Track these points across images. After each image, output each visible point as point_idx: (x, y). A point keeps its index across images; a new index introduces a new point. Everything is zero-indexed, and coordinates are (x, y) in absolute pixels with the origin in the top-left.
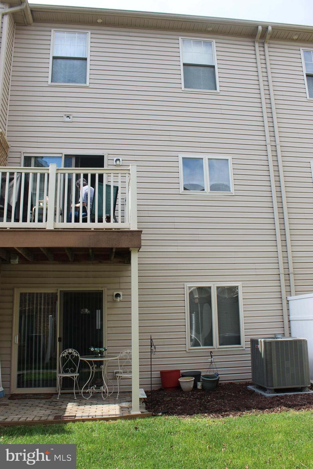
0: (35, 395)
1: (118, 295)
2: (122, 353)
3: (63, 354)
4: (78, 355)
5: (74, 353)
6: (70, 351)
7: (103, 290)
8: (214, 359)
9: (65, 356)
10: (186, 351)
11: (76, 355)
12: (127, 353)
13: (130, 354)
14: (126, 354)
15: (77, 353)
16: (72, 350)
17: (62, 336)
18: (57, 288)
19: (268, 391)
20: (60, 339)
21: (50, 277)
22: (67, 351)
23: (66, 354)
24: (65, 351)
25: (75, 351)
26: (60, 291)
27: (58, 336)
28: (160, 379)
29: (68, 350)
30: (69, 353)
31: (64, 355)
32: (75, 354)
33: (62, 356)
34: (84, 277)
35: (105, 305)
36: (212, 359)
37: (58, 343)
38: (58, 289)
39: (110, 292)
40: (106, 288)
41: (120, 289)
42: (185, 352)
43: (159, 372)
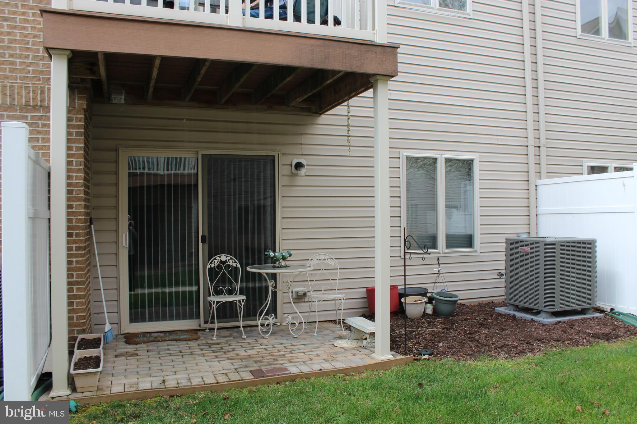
0: (168, 334)
1: (299, 166)
2: (312, 260)
3: (211, 263)
4: (237, 265)
5: (231, 261)
6: (223, 258)
7: (274, 156)
8: (443, 268)
9: (214, 267)
10: (400, 256)
11: (234, 265)
12: (320, 259)
13: (324, 261)
14: (318, 262)
15: (235, 262)
16: (227, 257)
17: (206, 234)
18: (198, 150)
19: (542, 314)
20: (203, 237)
21: (183, 130)
22: (218, 258)
23: (215, 264)
24: (215, 259)
25: (231, 259)
26: (202, 155)
27: (200, 234)
28: (366, 300)
29: (220, 257)
30: (222, 262)
31: (213, 265)
32: (233, 263)
33: (209, 267)
34: (243, 133)
35: (281, 181)
36: (440, 269)
37: (201, 245)
38: (198, 152)
39: (287, 160)
40: (279, 153)
41: (302, 155)
42: (399, 258)
43: (365, 290)
